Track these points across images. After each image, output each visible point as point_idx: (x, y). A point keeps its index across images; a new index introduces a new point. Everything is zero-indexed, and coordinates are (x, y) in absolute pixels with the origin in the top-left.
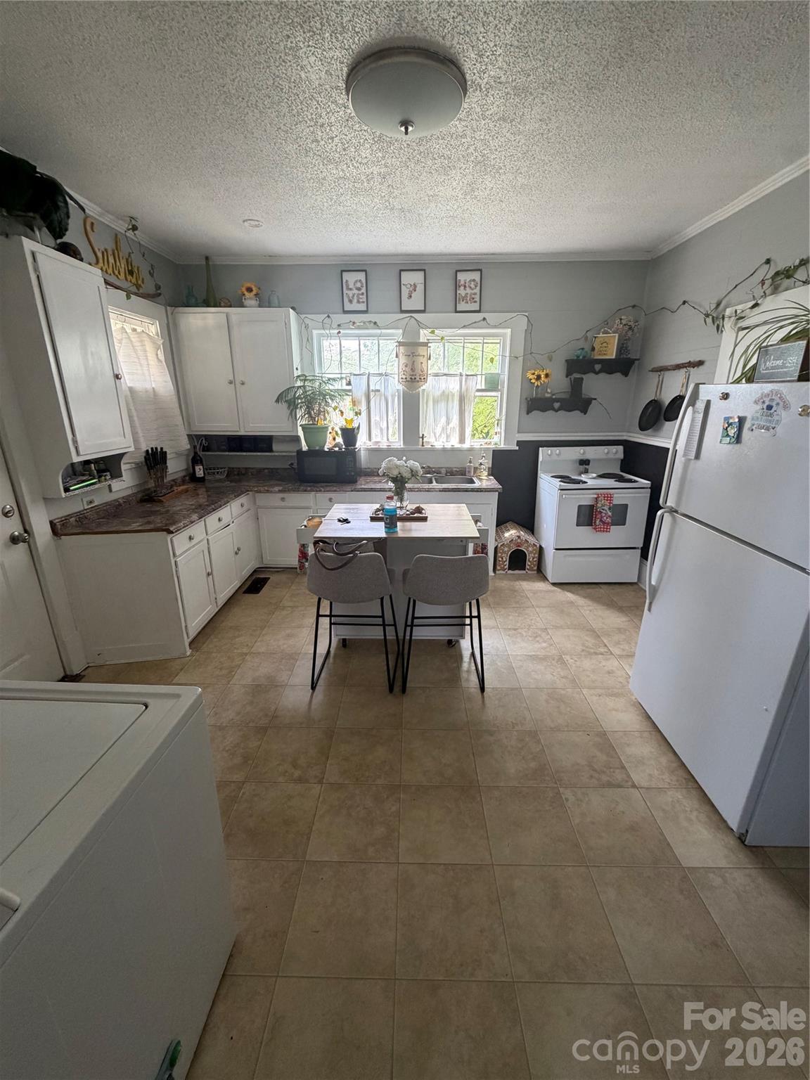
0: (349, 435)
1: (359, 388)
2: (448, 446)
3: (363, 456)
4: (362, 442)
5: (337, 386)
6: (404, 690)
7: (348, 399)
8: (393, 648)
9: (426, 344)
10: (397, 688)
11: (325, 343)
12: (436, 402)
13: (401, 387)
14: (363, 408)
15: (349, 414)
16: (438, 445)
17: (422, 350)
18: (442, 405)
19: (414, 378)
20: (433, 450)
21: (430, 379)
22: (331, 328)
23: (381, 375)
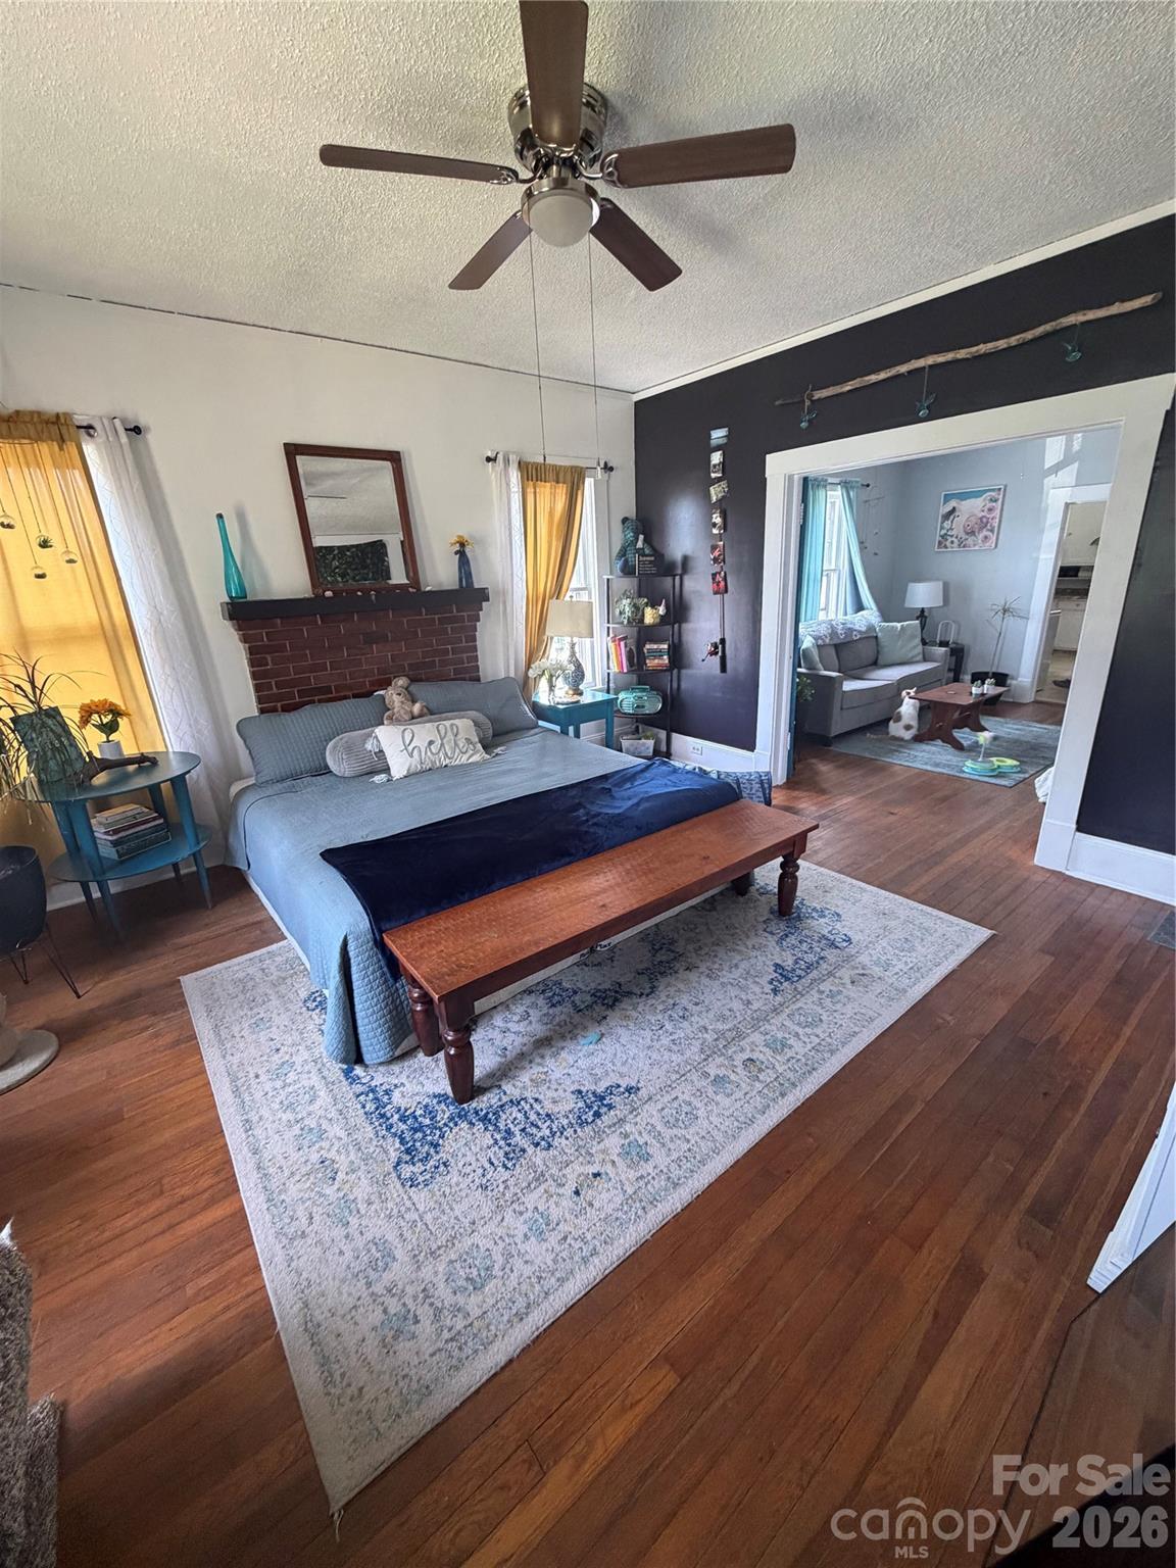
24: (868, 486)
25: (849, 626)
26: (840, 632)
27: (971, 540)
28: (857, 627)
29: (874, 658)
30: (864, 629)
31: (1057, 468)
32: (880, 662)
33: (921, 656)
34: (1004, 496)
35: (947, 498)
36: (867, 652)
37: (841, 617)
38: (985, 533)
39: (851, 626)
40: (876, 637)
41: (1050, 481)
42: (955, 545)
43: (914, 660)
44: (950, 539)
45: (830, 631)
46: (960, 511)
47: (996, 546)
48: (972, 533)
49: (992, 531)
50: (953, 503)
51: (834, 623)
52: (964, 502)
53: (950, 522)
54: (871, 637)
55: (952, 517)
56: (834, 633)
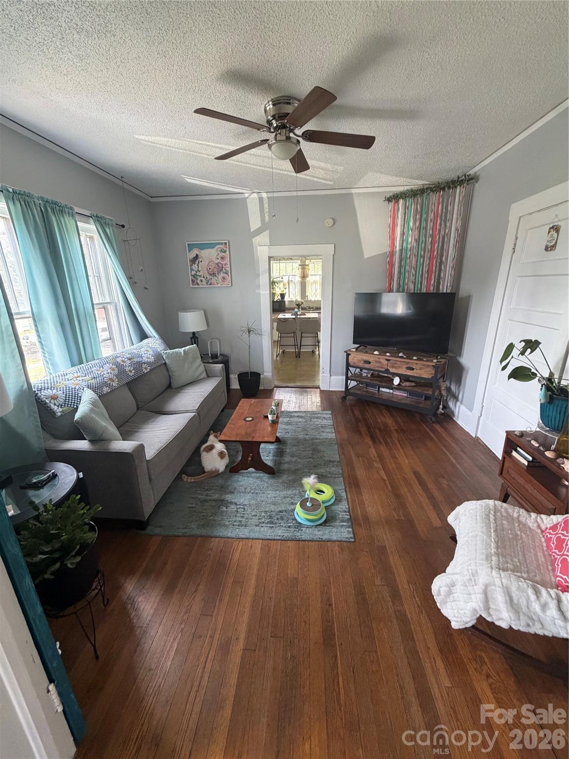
0: (283, 295)
1: (286, 280)
2: (316, 299)
3: (287, 303)
4: (286, 299)
5: (278, 279)
6: (299, 357)
7: (282, 284)
8: (297, 353)
9: (308, 265)
10: (298, 357)
11: (274, 265)
12: (312, 284)
13: (300, 279)
14: (287, 286)
15: (282, 289)
16: (313, 299)
17: (306, 267)
18: (314, 286)
19: (304, 277)
20: (310, 301)
21: (310, 276)
22: (277, 260)
23: (293, 275)
24: (123, 226)
25: (136, 360)
26: (127, 369)
27: (214, 280)
28: (145, 359)
29: (168, 383)
30: (152, 359)
31: (259, 232)
32: (174, 385)
33: (204, 375)
34: (229, 248)
35: (191, 247)
36: (159, 380)
37: (128, 347)
38: (222, 275)
39: (139, 359)
40: (165, 364)
41: (256, 240)
42: (204, 283)
43: (200, 378)
44: (199, 279)
45: (116, 372)
46: (202, 257)
47: (232, 285)
48: (213, 274)
49: (226, 273)
50: (195, 252)
51: (119, 360)
52: (202, 251)
53: (196, 265)
54: (161, 365)
55: (197, 262)
56: (121, 371)
